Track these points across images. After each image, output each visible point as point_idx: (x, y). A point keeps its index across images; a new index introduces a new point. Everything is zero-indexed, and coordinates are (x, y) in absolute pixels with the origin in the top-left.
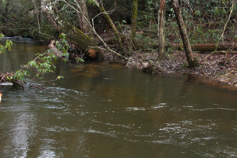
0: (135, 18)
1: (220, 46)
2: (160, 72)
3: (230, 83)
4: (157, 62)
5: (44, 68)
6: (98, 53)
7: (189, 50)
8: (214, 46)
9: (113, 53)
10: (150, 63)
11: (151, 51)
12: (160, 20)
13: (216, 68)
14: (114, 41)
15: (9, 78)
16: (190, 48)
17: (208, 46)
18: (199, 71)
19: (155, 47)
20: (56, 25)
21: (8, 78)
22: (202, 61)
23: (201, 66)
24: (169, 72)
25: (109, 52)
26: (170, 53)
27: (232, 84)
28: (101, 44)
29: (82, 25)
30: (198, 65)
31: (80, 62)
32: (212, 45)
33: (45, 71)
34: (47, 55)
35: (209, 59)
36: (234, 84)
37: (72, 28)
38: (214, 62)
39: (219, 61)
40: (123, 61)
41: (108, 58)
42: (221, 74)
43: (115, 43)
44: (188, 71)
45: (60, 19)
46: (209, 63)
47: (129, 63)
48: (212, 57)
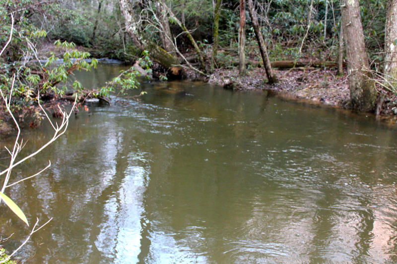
0: (217, 37)
1: (298, 63)
2: (241, 88)
3: (307, 98)
4: (238, 79)
5: (128, 84)
6: (181, 71)
7: (268, 67)
8: (292, 63)
9: (196, 71)
10: (231, 80)
11: (231, 68)
12: (240, 38)
13: (294, 84)
14: (197, 59)
15: (96, 94)
16: (269, 64)
17: (287, 63)
18: (278, 87)
19: (236, 65)
20: (140, 44)
21: (94, 94)
22: (281, 77)
23: (280, 82)
24: (249, 88)
25: (192, 71)
26: (251, 70)
27: (310, 98)
28: (183, 63)
29: (165, 45)
30: (276, 81)
31: (164, 80)
32: (291, 61)
33: (129, 87)
34: (130, 72)
35: (288, 75)
36: (312, 98)
37: (155, 47)
38: (293, 78)
39: (297, 77)
40: (205, 78)
41: (191, 76)
42: (300, 90)
43: (197, 62)
44: (268, 87)
45: (144, 38)
46: (287, 79)
47: (211, 80)
48: (290, 73)
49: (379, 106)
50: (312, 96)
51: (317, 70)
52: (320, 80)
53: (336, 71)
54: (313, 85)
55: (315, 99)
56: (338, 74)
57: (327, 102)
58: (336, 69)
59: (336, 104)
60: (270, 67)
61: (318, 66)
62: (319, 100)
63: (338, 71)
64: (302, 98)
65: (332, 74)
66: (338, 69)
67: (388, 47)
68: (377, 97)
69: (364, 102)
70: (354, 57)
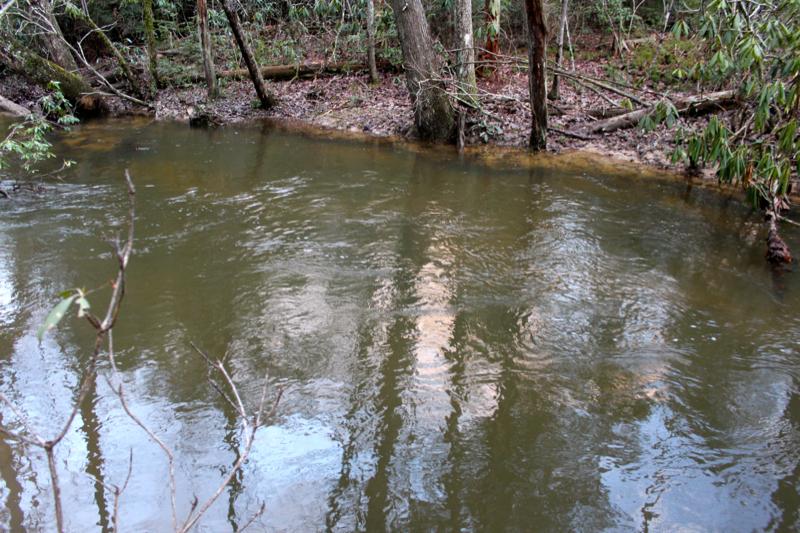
0: (152, 33)
1: (302, 67)
2: (221, 122)
3: (340, 128)
4: (209, 106)
6: (97, 101)
7: (259, 80)
8: (292, 68)
9: (122, 97)
10: (197, 109)
11: (189, 87)
13: (305, 104)
14: (118, 76)
16: (260, 77)
18: (281, 111)
19: (196, 81)
20: (10, 60)
22: (280, 95)
23: (280, 103)
24: (235, 120)
26: (224, 86)
27: (345, 128)
29: (56, 56)
30: (275, 102)
32: (288, 66)
33: (37, 156)
35: (289, 90)
36: (348, 127)
37: (41, 63)
38: (299, 93)
39: (306, 92)
40: (146, 109)
41: (116, 108)
42: (319, 114)
43: (120, 80)
44: (263, 114)
45: (16, 48)
46: (291, 97)
47: (158, 113)
48: (293, 87)
49: (462, 132)
50: (348, 123)
51: (335, 78)
52: (346, 94)
53: (367, 76)
54: (338, 105)
55: (354, 129)
56: (371, 81)
57: (376, 132)
58: (365, 73)
59: (390, 133)
60: (262, 80)
61: (335, 70)
62: (361, 131)
63: (371, 77)
64: (331, 129)
65: (361, 81)
66: (370, 73)
67: (461, 40)
68: (456, 119)
69: (438, 128)
70: (417, 59)
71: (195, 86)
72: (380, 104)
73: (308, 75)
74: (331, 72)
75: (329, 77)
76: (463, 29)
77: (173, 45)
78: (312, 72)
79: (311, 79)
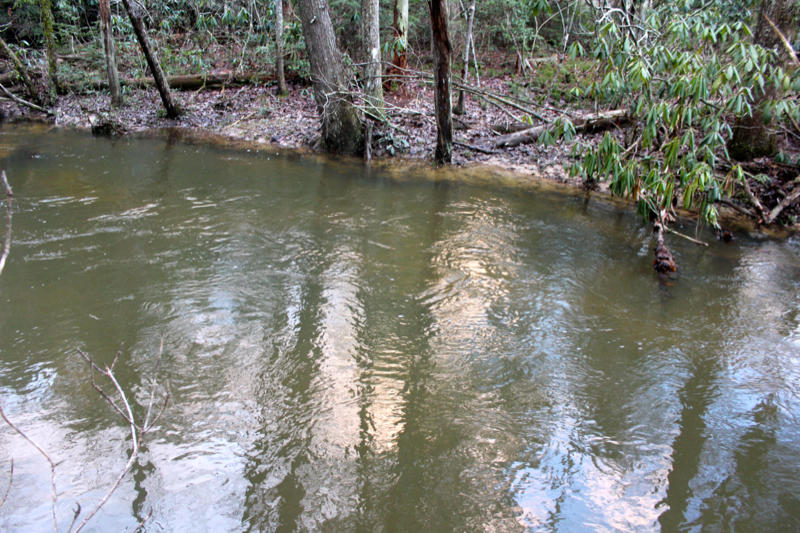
1: (210, 77)
2: (125, 131)
3: (247, 139)
4: (113, 114)
7: (165, 88)
8: (200, 78)
9: (18, 102)
11: (92, 95)
13: (213, 115)
14: (14, 80)
16: (167, 86)
18: (188, 122)
22: (187, 104)
23: (187, 113)
24: (140, 129)
26: (129, 94)
27: (252, 139)
30: (181, 112)
32: (196, 75)
35: (196, 100)
36: (256, 138)
38: (207, 104)
39: (213, 102)
40: (45, 115)
41: (11, 113)
42: (227, 124)
43: (16, 84)
44: (169, 123)
46: (199, 108)
47: (58, 119)
48: (200, 96)
49: (369, 145)
50: (255, 134)
51: (243, 89)
52: (254, 105)
53: (275, 88)
54: (245, 115)
55: (261, 140)
56: (279, 92)
57: (284, 144)
58: (274, 84)
59: (298, 145)
60: (168, 89)
61: (243, 80)
62: (269, 142)
63: (280, 89)
64: (239, 140)
65: (270, 93)
66: (278, 84)
67: (369, 54)
68: (363, 131)
69: (345, 141)
70: (325, 71)
71: (97, 93)
72: (289, 116)
73: (216, 85)
74: (239, 82)
75: (237, 87)
76: (371, 44)
77: (75, 50)
78: (219, 82)
79: (219, 89)
